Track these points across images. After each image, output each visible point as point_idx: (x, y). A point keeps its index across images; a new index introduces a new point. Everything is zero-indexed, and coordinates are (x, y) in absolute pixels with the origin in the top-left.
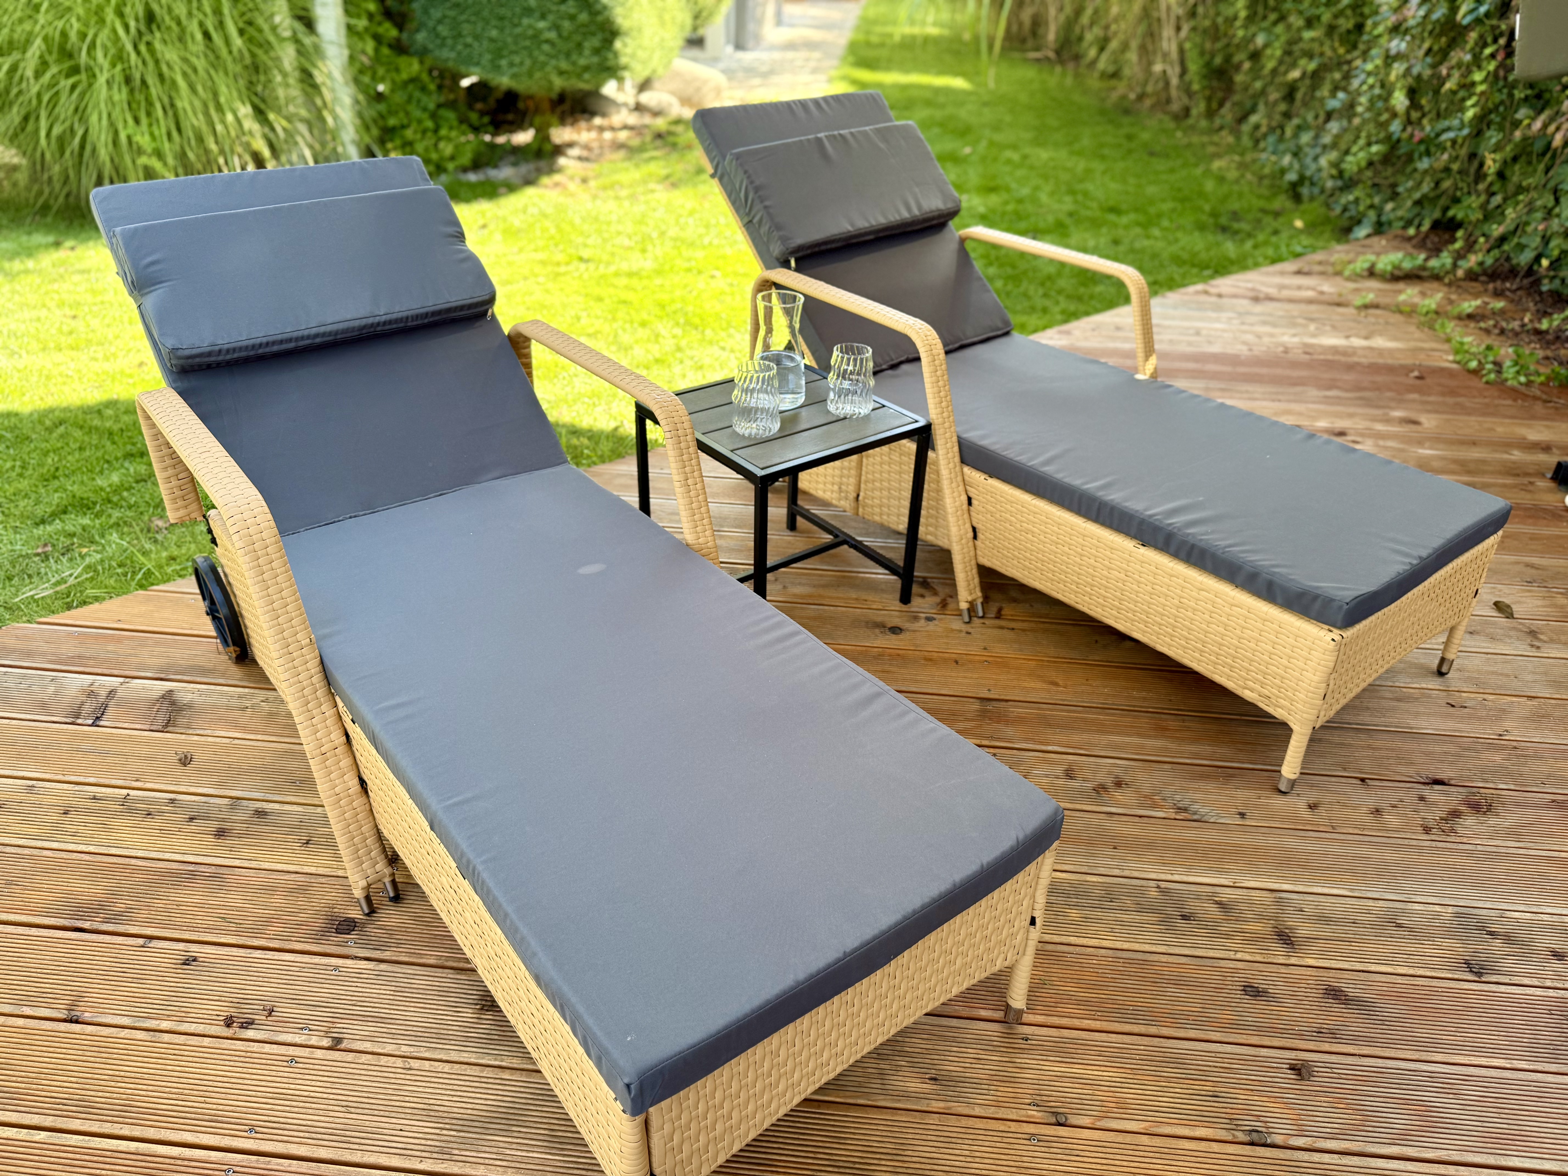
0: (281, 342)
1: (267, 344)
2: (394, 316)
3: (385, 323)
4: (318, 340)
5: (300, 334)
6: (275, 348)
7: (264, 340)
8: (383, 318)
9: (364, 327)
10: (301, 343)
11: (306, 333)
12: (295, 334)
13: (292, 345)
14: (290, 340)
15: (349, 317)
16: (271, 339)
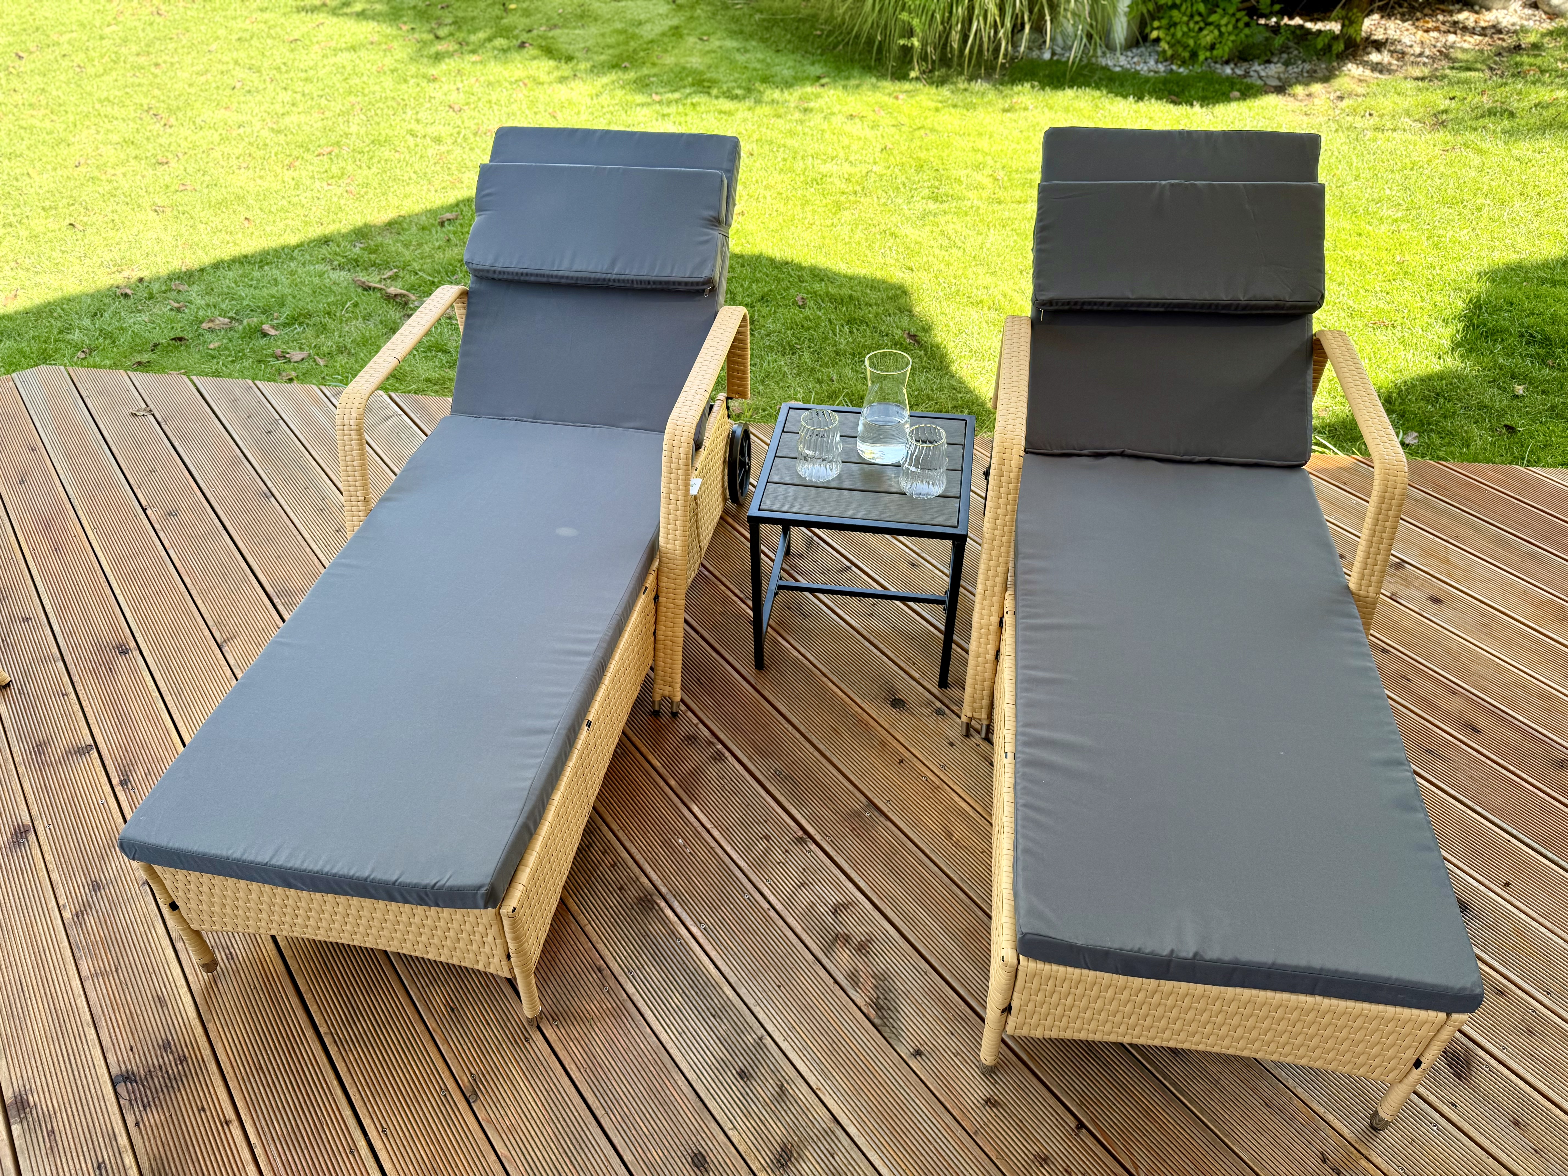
0: (537, 275)
1: (527, 274)
2: (623, 277)
3: (614, 280)
4: (563, 281)
5: (551, 273)
6: (533, 279)
7: (525, 271)
8: (614, 277)
9: (599, 280)
10: (551, 280)
11: (555, 273)
12: (547, 272)
13: (544, 280)
14: (543, 276)
15: (590, 269)
16: (529, 271)
